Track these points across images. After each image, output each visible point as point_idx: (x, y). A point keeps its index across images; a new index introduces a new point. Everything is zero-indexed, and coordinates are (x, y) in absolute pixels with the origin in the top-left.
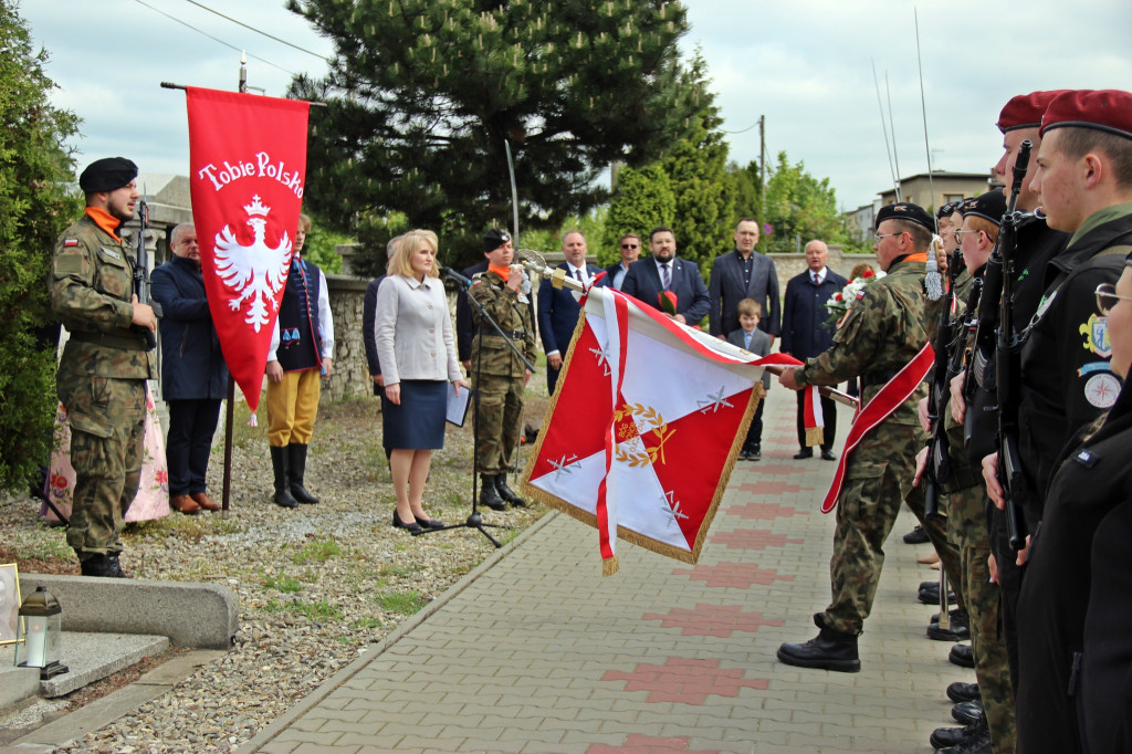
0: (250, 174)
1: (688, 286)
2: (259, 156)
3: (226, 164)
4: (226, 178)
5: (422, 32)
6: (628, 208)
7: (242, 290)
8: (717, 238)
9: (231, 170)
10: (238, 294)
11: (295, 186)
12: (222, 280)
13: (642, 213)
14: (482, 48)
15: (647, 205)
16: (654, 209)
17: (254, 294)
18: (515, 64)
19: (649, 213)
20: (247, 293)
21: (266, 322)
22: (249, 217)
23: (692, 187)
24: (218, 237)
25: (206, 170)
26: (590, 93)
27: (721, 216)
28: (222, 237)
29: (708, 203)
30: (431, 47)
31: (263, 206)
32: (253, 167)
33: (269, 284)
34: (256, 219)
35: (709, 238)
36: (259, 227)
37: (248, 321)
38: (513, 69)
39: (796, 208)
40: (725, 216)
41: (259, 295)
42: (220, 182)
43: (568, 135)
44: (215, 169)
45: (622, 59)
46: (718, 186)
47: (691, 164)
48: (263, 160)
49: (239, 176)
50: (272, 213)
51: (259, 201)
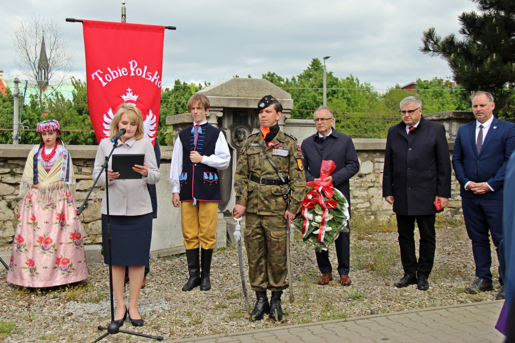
0: (124, 75)
2: (131, 63)
3: (109, 69)
4: (109, 78)
9: (112, 73)
11: (155, 80)
22: (124, 102)
24: (105, 116)
25: (96, 73)
28: (108, 116)
31: (133, 95)
32: (126, 70)
34: (130, 103)
42: (105, 81)
44: (102, 73)
48: (133, 65)
49: (117, 76)
50: (140, 99)
51: (131, 92)
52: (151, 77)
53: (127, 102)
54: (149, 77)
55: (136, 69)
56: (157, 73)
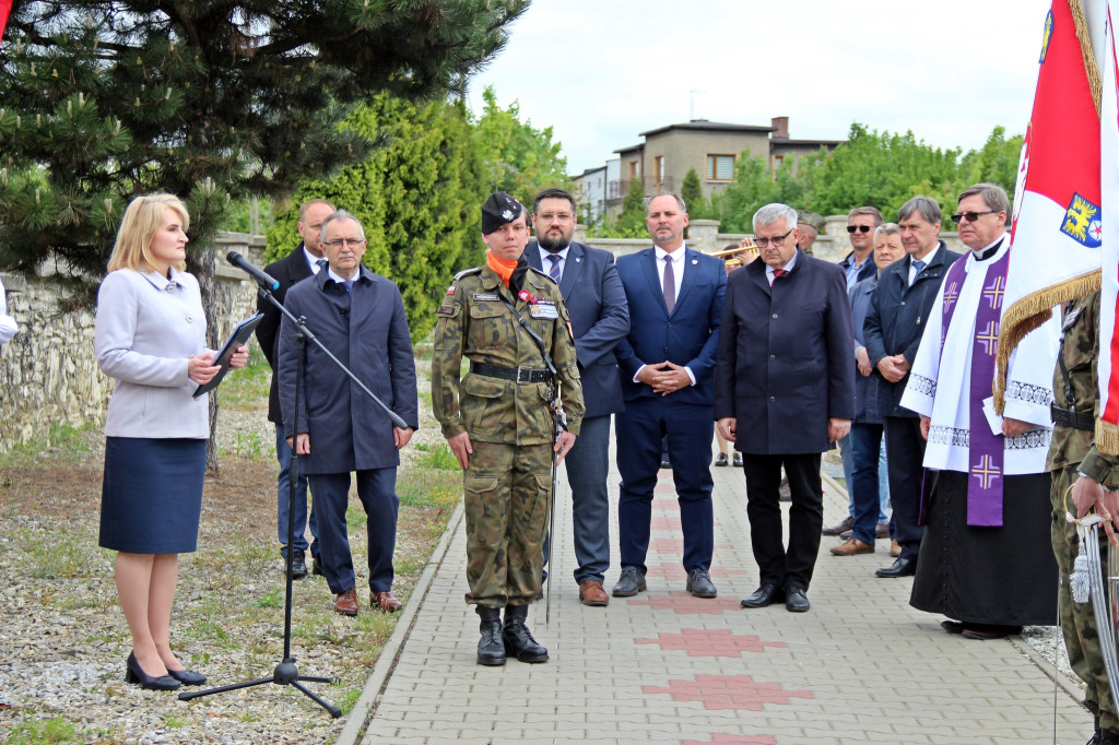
27: (442, 180)
39: (513, 169)
40: (448, 179)
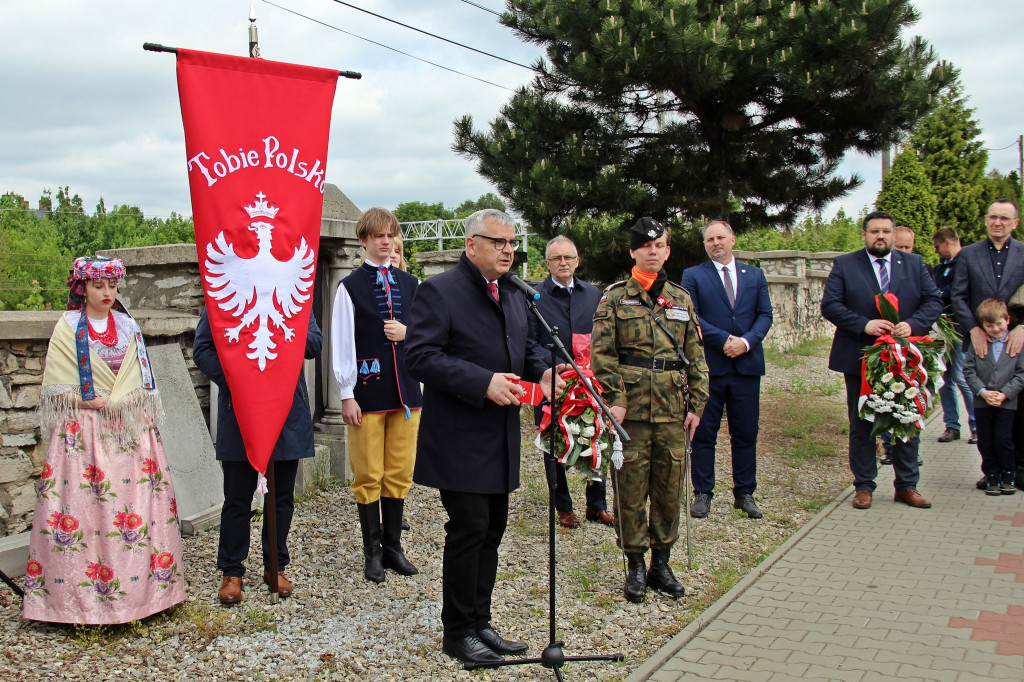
0: (253, 164)
1: (912, 284)
2: (267, 141)
3: (222, 151)
4: (221, 171)
5: (609, 14)
6: (892, 210)
7: (242, 316)
8: (979, 234)
9: (228, 160)
10: (236, 321)
11: (315, 178)
12: (215, 302)
13: (906, 214)
14: (673, 23)
15: (910, 206)
16: (917, 210)
17: (257, 320)
18: (714, 40)
19: (912, 214)
20: (248, 320)
21: (273, 356)
22: (250, 220)
23: (954, 190)
24: (209, 247)
25: (196, 159)
26: (807, 67)
28: (216, 247)
29: (969, 203)
30: (617, 30)
31: (269, 206)
32: (257, 156)
33: (278, 307)
34: (261, 223)
35: (971, 234)
36: (264, 234)
37: (251, 356)
38: (712, 45)
41: (264, 321)
42: (213, 175)
43: (791, 123)
44: (208, 158)
45: (843, 25)
46: (978, 188)
47: (953, 170)
48: (271, 147)
49: (238, 167)
50: (281, 215)
51: (264, 199)
52: (305, 171)
53: (257, 219)
54: (302, 172)
55: (275, 154)
56: (318, 163)
